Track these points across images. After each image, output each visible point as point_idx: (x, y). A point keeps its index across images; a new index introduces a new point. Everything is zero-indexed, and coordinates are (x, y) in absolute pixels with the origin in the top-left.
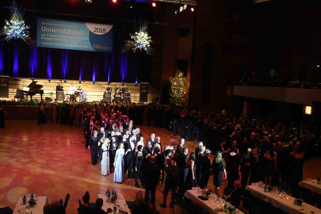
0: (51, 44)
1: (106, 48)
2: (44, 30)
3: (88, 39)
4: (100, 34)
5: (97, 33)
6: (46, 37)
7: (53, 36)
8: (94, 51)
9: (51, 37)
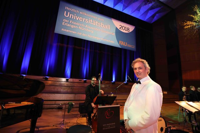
0: (74, 32)
1: (131, 46)
2: (67, 15)
3: (114, 34)
4: (124, 31)
5: (122, 30)
6: (69, 23)
7: (78, 24)
8: (120, 47)
9: (74, 25)
